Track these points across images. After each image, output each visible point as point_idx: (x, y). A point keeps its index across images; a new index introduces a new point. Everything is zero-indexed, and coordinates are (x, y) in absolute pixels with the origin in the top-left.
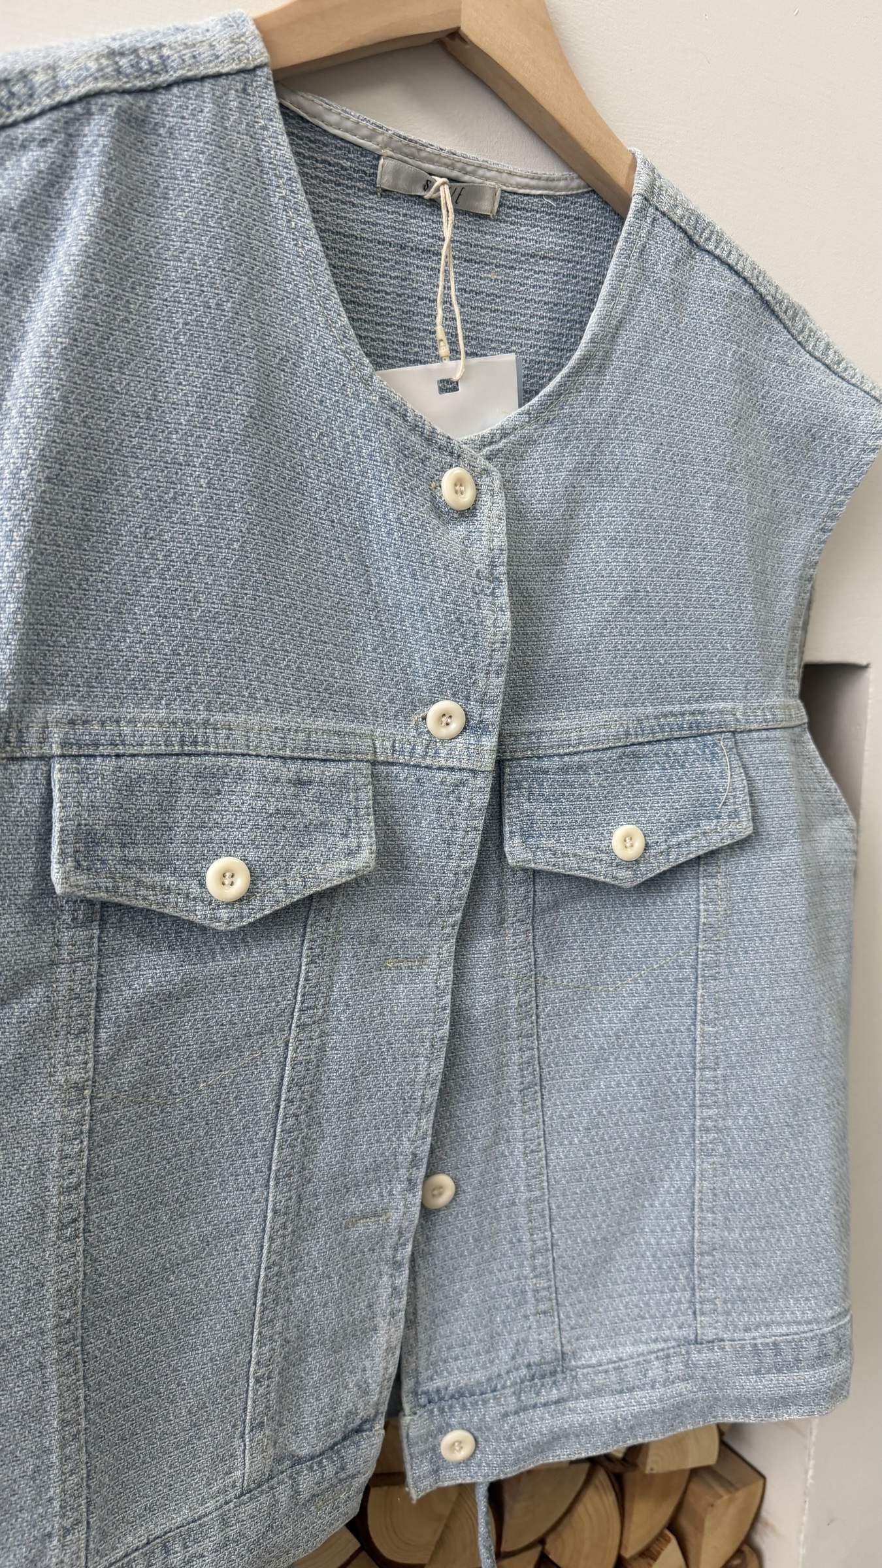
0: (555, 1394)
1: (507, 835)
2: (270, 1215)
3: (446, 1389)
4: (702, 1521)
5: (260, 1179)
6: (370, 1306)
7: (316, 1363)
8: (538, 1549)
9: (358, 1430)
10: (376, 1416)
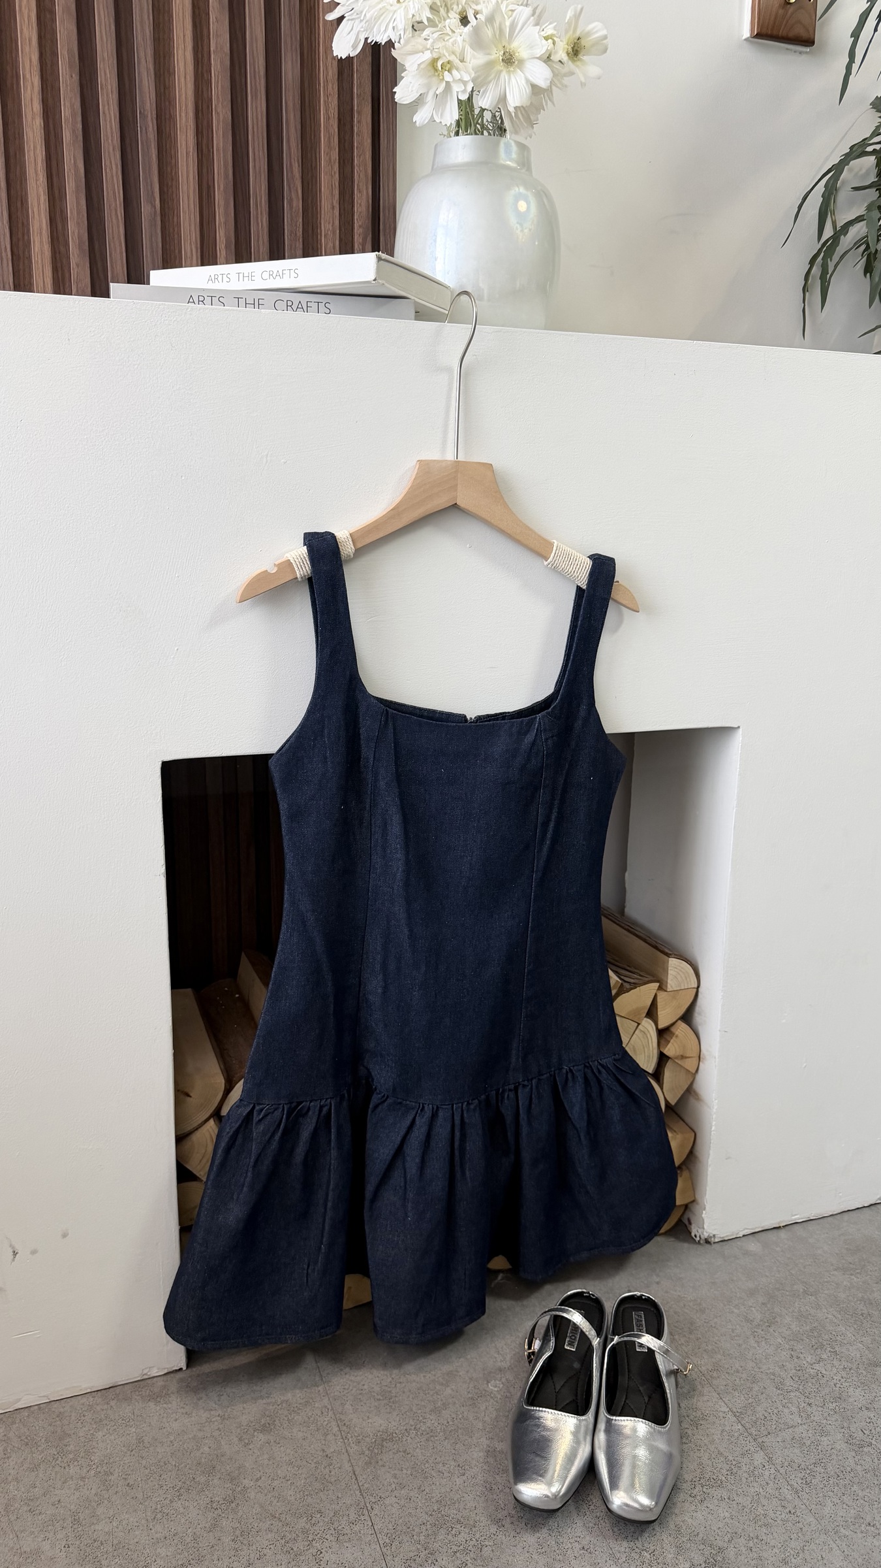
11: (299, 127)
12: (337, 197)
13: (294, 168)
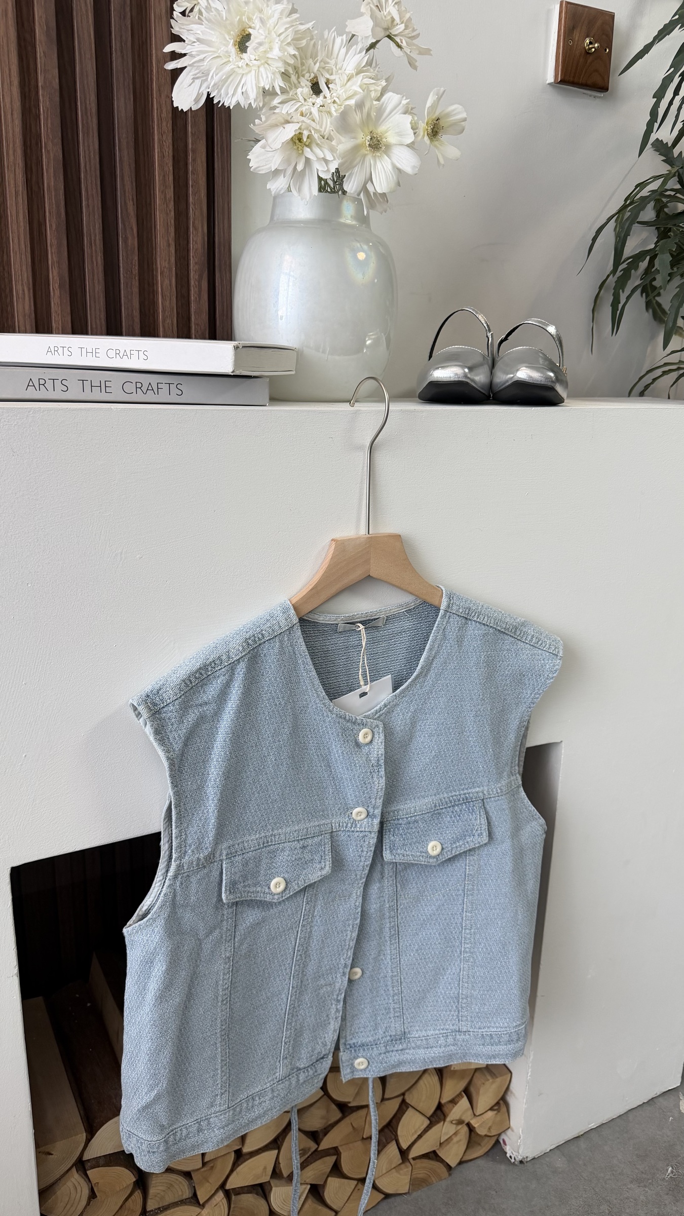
0: (400, 1047)
1: (384, 850)
2: (291, 988)
3: (357, 1043)
4: (479, 1090)
5: (288, 977)
6: (327, 1016)
7: (307, 1036)
8: (402, 1097)
9: (322, 1058)
10: (328, 1054)
11: (133, 165)
12: (173, 234)
13: (128, 207)
